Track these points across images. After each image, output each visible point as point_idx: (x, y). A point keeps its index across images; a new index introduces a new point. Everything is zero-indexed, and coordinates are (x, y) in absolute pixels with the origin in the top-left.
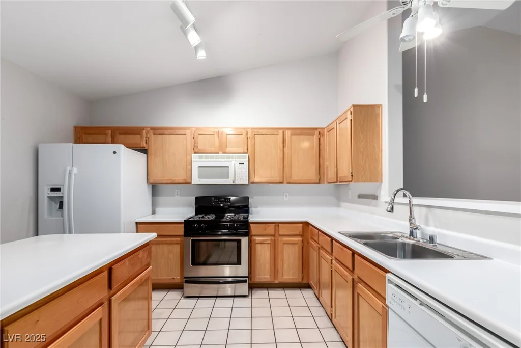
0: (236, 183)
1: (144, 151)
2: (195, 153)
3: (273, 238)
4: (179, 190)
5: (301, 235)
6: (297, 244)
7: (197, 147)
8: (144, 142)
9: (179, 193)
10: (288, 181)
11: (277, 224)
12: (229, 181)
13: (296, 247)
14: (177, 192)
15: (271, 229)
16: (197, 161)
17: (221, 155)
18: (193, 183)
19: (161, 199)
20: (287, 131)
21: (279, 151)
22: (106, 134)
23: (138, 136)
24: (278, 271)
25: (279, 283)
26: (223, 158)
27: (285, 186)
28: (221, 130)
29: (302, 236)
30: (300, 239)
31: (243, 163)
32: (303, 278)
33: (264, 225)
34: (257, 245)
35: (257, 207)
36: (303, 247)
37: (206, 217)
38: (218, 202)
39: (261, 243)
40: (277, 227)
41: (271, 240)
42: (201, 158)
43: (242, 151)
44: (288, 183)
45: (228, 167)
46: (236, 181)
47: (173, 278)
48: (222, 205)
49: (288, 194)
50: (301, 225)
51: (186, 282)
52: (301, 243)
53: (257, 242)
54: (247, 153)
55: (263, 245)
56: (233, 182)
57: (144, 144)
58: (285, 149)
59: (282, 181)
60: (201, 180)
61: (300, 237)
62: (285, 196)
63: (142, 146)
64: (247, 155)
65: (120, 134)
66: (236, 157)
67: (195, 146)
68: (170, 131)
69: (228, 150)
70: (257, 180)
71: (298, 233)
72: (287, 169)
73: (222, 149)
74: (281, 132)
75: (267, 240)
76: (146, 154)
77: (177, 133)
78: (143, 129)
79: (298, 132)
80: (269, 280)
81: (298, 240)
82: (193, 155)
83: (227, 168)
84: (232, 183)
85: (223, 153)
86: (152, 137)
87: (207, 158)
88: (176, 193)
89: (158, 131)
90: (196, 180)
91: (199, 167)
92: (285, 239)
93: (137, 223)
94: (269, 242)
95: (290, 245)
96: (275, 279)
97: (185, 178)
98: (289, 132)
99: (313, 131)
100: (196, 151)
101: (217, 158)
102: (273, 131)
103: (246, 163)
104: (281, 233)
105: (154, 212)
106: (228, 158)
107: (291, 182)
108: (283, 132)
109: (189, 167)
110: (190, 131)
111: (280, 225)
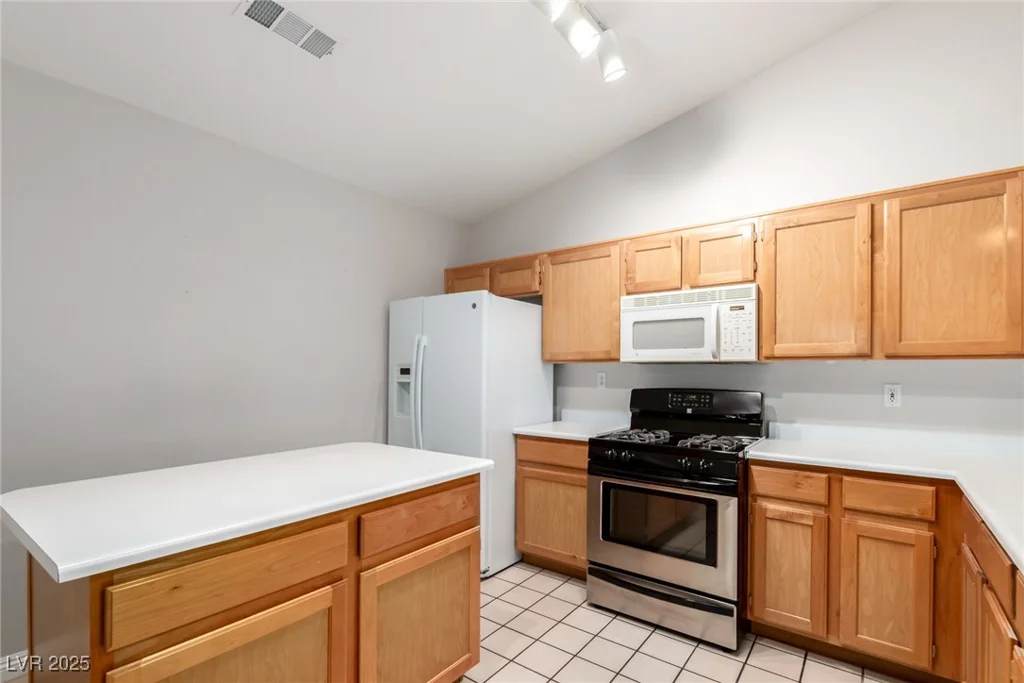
0: (724, 358)
1: (537, 299)
2: (628, 294)
3: (821, 513)
4: (604, 375)
5: (930, 523)
6: (913, 546)
7: (633, 279)
8: (537, 284)
9: (604, 380)
10: (891, 351)
11: (839, 476)
12: (704, 354)
13: (910, 556)
14: (602, 378)
15: (816, 488)
16: (632, 311)
17: (686, 291)
18: (622, 360)
19: (571, 392)
20: (886, 203)
21: (857, 265)
22: (483, 276)
23: (527, 273)
24: (838, 614)
25: (844, 649)
26: (689, 299)
27: (879, 365)
28: (685, 234)
29: (933, 524)
30: (926, 533)
31: (742, 308)
32: (935, 660)
33: (793, 472)
34: (770, 524)
35: (791, 422)
36: (936, 562)
37: (647, 435)
38: (682, 402)
39: (784, 520)
40: (835, 486)
41: (815, 518)
42: (639, 303)
43: (740, 279)
44: (889, 357)
45: (702, 319)
46: (722, 352)
47: (575, 557)
48: (689, 411)
49: (898, 389)
50: (932, 489)
51: (592, 572)
52: (927, 547)
53: (769, 515)
54: (754, 281)
55: (788, 527)
56: (714, 356)
57: (536, 286)
58: (877, 256)
59: (866, 350)
60: (638, 351)
61: (925, 526)
62: (887, 397)
63: (533, 289)
64: (753, 286)
65: (501, 272)
66: (724, 293)
67: (627, 279)
68: (579, 255)
69: (704, 278)
70: (780, 349)
71: (917, 515)
72: (884, 315)
73: (687, 279)
74: (863, 211)
75: (802, 516)
76: (541, 304)
77: (595, 256)
78: (535, 257)
79: (933, 196)
80: (810, 630)
81: (918, 537)
82: (624, 298)
83: (701, 321)
84: (711, 359)
85: (692, 287)
86: (550, 270)
87: (652, 302)
88: (599, 381)
89: (558, 257)
90: (629, 353)
91: (635, 323)
92: (864, 523)
93: (517, 436)
94: (811, 523)
95: (887, 545)
96: (828, 633)
97: (609, 348)
98: (896, 203)
99: (996, 184)
100: (631, 289)
101: (676, 300)
102: (838, 211)
103: (751, 307)
104: (848, 502)
105: (556, 417)
106: (702, 298)
107: (902, 351)
108: (873, 206)
109: (616, 324)
110: (617, 248)
111: (846, 478)
